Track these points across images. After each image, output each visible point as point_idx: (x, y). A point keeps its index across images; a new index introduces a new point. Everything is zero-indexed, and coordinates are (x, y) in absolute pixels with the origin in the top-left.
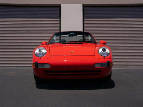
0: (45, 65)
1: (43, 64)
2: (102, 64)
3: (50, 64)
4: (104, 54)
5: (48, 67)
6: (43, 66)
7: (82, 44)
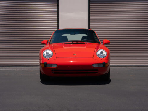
0: (52, 65)
1: (51, 64)
2: (98, 64)
3: (57, 64)
4: (101, 56)
5: (55, 66)
6: (51, 66)
7: (84, 44)
